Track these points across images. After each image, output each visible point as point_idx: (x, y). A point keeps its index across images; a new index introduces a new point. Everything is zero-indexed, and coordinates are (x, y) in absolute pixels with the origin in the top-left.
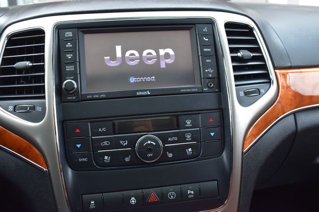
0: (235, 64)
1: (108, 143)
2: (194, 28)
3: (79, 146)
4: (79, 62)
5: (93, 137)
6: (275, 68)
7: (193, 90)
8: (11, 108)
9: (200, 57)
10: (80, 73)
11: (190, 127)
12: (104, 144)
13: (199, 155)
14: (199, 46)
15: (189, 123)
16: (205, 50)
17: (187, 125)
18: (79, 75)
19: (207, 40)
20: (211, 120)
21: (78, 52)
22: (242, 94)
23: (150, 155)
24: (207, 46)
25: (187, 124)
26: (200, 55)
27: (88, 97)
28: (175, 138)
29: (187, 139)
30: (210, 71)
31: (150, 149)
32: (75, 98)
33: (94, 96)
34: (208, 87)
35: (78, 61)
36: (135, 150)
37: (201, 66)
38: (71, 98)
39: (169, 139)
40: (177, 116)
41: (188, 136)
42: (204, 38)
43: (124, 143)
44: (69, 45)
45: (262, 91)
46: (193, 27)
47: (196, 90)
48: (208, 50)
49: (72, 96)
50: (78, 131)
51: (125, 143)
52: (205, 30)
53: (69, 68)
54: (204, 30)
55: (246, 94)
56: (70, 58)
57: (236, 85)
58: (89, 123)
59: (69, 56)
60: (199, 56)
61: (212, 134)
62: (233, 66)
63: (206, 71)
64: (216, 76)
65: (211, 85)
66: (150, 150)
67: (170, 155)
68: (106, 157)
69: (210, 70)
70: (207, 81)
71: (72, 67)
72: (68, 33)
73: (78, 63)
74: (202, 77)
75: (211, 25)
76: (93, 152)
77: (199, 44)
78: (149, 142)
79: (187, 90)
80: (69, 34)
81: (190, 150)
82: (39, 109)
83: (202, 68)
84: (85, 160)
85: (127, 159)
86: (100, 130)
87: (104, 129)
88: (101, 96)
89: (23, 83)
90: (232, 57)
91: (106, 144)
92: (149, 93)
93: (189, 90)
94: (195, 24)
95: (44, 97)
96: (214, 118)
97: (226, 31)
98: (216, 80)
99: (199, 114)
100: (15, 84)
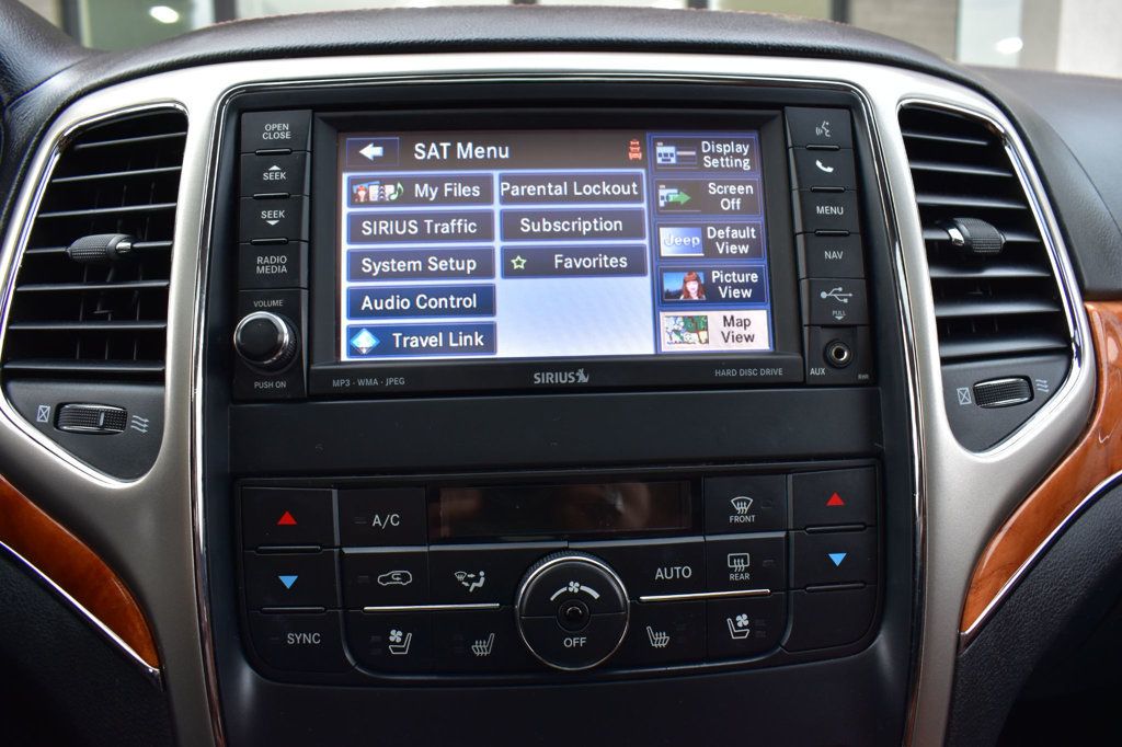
0: (940, 274)
1: (404, 578)
2: (778, 121)
3: (288, 581)
4: (311, 242)
5: (347, 551)
6: (1086, 296)
7: (768, 372)
8: (45, 412)
9: (800, 239)
10: (310, 288)
11: (746, 523)
12: (389, 579)
13: (779, 644)
14: (795, 194)
15: (742, 508)
16: (821, 210)
17: (737, 519)
18: (304, 294)
19: (830, 170)
20: (835, 501)
21: (306, 200)
22: (965, 396)
23: (574, 642)
24: (831, 195)
25: (735, 512)
26: (799, 228)
27: (336, 384)
28: (685, 571)
29: (732, 577)
30: (840, 298)
31: (575, 615)
32: (283, 384)
33: (361, 383)
34: (829, 363)
35: (305, 236)
36: (513, 609)
37: (802, 274)
38: (267, 385)
39: (659, 574)
40: (695, 481)
41: (739, 565)
42: (819, 164)
43: (470, 581)
44: (275, 172)
45: (1041, 386)
46: (774, 117)
47: (780, 371)
48: (835, 210)
49: (274, 379)
50: (287, 519)
51: (477, 579)
52: (823, 130)
53: (269, 265)
54: (818, 131)
55: (983, 396)
56: (273, 223)
57: (945, 361)
58: (335, 492)
59: (272, 218)
60: (794, 236)
61: (837, 558)
62: (935, 282)
63: (824, 295)
64: (860, 317)
65: (839, 354)
66: (574, 623)
67: (660, 640)
68: (396, 636)
69: (840, 294)
70: (826, 336)
71: (278, 259)
72: (273, 127)
73: (304, 247)
74: (805, 321)
75: (846, 112)
76: (344, 607)
77: (795, 185)
78: (574, 587)
79: (743, 373)
80: (278, 129)
81: (743, 620)
82: (140, 424)
83: (804, 284)
84: (310, 639)
85: (481, 648)
86: (377, 520)
87: (393, 519)
88: (389, 381)
89: (102, 319)
90: (929, 244)
91: (398, 581)
92: (583, 379)
93: (751, 372)
94: (781, 107)
95: (159, 379)
96: (846, 489)
97: (905, 138)
98: (862, 333)
99: (787, 471)
100: (75, 320)
